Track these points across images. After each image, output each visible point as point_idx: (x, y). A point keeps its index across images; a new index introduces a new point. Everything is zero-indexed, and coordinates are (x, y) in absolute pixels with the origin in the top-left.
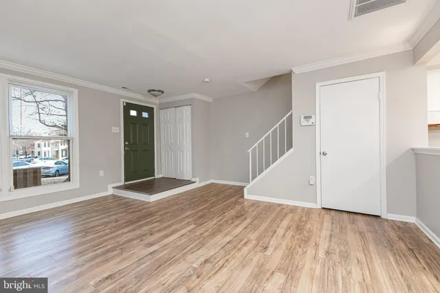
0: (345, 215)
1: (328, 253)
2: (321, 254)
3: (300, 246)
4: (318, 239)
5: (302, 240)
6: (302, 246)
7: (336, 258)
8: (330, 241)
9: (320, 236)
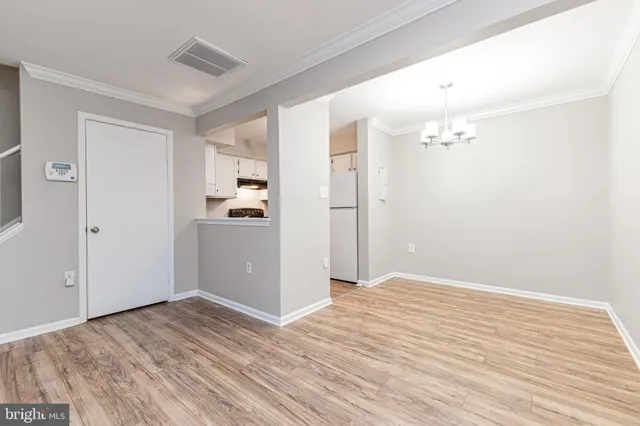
0: (130, 316)
1: (158, 364)
2: (154, 370)
3: (115, 381)
4: (130, 358)
5: (110, 373)
6: (118, 378)
7: (172, 361)
8: (146, 351)
9: (127, 353)
